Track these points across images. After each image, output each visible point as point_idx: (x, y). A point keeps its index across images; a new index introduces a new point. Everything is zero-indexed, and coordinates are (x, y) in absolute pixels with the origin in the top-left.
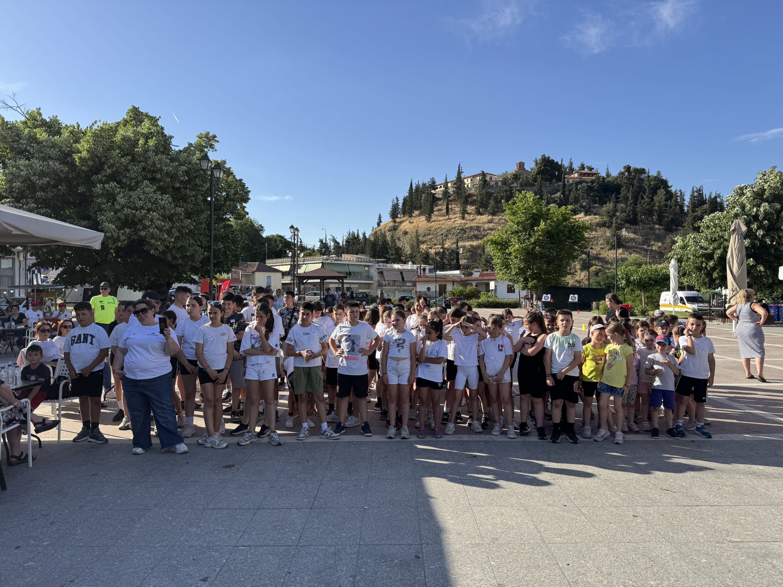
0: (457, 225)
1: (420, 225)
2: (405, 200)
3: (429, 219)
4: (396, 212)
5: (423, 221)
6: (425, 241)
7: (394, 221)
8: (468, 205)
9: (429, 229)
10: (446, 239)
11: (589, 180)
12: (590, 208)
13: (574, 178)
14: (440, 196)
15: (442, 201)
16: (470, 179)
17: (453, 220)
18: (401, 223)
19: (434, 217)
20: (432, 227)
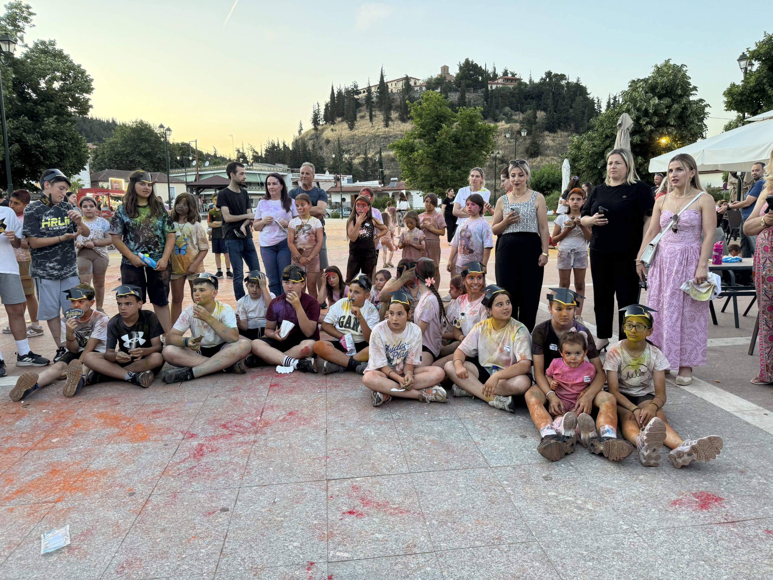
0: (381, 133)
1: (343, 133)
2: (327, 105)
3: (351, 127)
4: (317, 118)
5: (345, 129)
6: (349, 150)
7: (316, 129)
8: (392, 112)
9: (353, 137)
10: (369, 148)
11: (511, 86)
12: (512, 115)
13: (498, 84)
14: (364, 102)
15: (365, 107)
16: (394, 83)
17: (376, 128)
18: (323, 130)
19: (357, 124)
20: (356, 135)
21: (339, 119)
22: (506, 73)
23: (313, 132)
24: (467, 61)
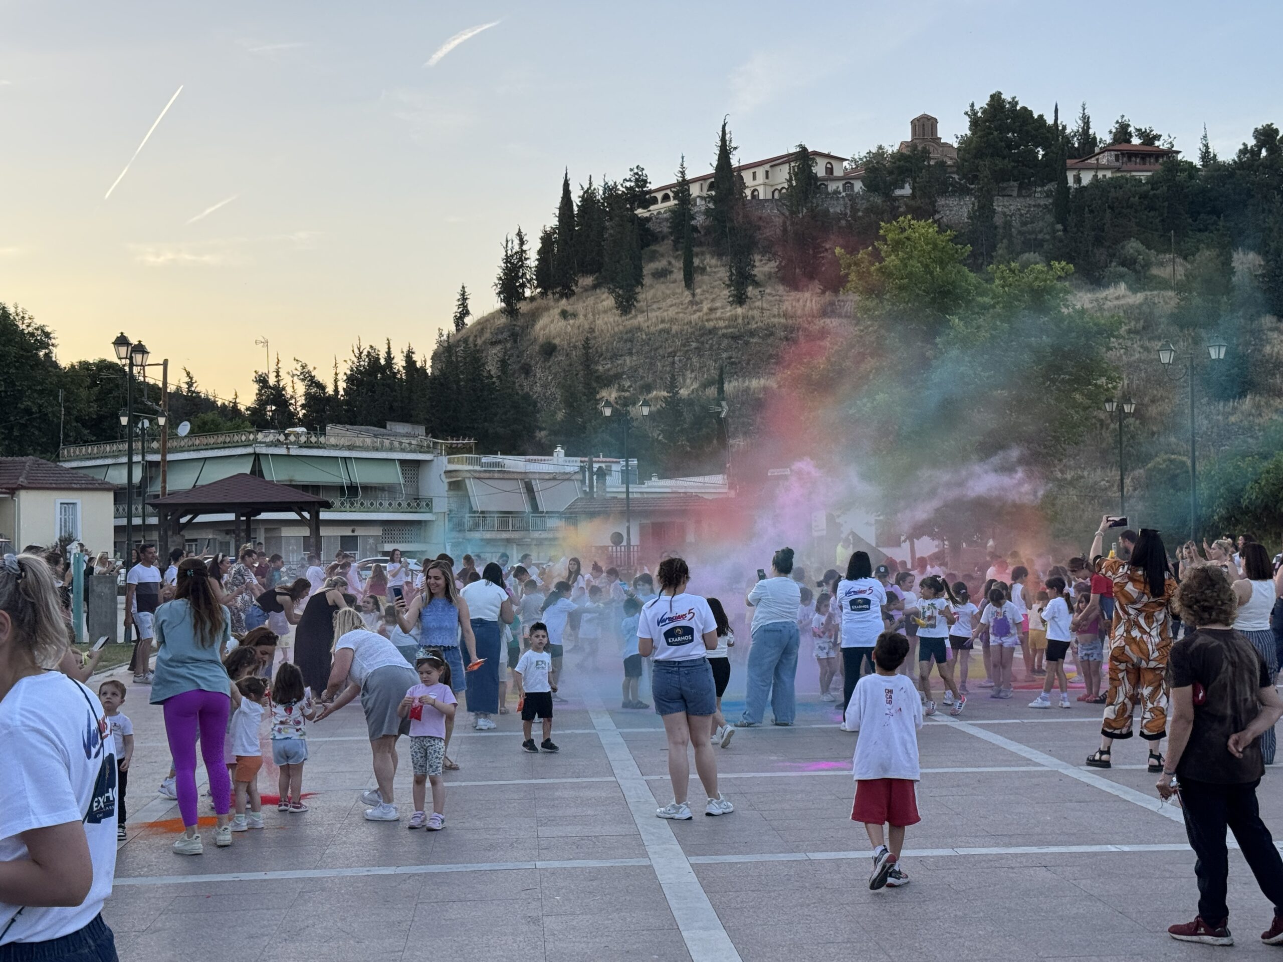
0: (721, 324)
1: (599, 322)
2: (546, 239)
3: (626, 305)
4: (517, 278)
5: (605, 312)
6: (618, 376)
7: (510, 310)
8: (757, 257)
9: (630, 337)
10: (684, 368)
11: (1143, 176)
12: (1147, 265)
13: (1098, 168)
14: (665, 228)
15: (669, 242)
16: (761, 172)
17: (706, 307)
18: (534, 316)
19: (645, 295)
20: (639, 329)
21: (588, 281)
22: (1122, 133)
23: (503, 320)
24: (996, 99)
